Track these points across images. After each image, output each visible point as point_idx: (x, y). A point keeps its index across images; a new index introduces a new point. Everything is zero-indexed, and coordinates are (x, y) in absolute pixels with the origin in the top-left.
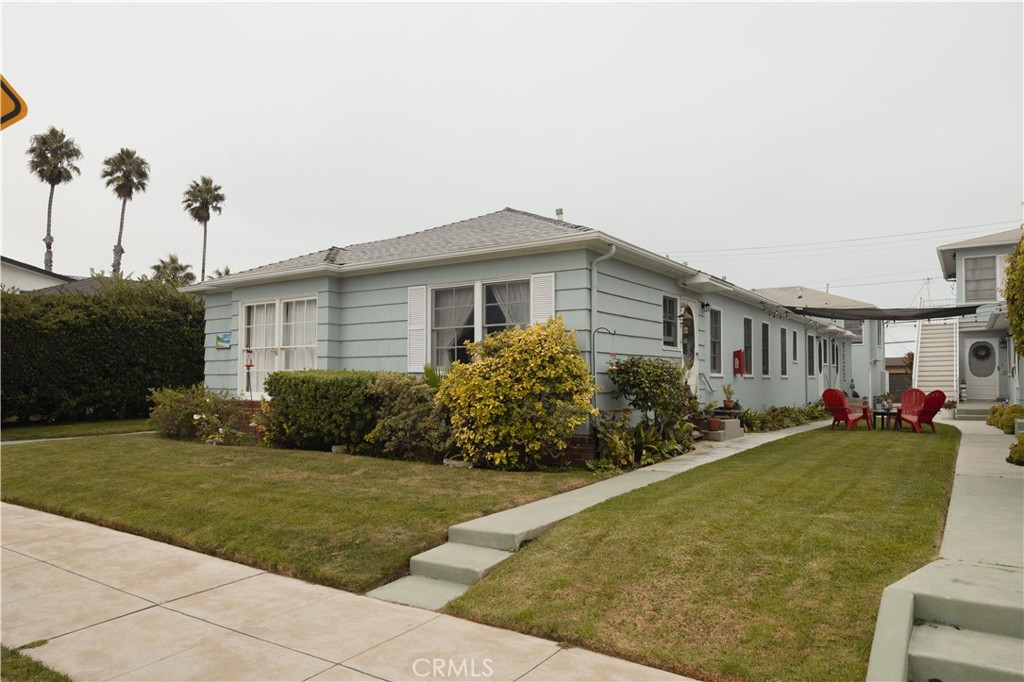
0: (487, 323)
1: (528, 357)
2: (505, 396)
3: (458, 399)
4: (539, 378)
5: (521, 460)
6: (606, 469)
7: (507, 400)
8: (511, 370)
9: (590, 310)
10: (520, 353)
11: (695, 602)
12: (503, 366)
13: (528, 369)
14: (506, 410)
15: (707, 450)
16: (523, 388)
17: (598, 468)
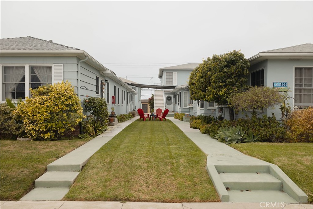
0: (31, 82)
1: (61, 96)
2: (51, 111)
3: (27, 112)
4: (66, 104)
5: (56, 136)
6: (86, 137)
7: (51, 113)
8: (53, 101)
9: (78, 79)
10: (57, 94)
11: (157, 178)
12: (50, 99)
13: (61, 101)
14: (51, 116)
15: (112, 129)
16: (58, 108)
17: (83, 137)
